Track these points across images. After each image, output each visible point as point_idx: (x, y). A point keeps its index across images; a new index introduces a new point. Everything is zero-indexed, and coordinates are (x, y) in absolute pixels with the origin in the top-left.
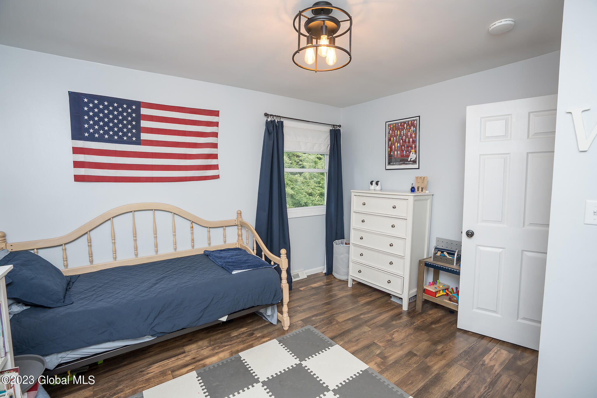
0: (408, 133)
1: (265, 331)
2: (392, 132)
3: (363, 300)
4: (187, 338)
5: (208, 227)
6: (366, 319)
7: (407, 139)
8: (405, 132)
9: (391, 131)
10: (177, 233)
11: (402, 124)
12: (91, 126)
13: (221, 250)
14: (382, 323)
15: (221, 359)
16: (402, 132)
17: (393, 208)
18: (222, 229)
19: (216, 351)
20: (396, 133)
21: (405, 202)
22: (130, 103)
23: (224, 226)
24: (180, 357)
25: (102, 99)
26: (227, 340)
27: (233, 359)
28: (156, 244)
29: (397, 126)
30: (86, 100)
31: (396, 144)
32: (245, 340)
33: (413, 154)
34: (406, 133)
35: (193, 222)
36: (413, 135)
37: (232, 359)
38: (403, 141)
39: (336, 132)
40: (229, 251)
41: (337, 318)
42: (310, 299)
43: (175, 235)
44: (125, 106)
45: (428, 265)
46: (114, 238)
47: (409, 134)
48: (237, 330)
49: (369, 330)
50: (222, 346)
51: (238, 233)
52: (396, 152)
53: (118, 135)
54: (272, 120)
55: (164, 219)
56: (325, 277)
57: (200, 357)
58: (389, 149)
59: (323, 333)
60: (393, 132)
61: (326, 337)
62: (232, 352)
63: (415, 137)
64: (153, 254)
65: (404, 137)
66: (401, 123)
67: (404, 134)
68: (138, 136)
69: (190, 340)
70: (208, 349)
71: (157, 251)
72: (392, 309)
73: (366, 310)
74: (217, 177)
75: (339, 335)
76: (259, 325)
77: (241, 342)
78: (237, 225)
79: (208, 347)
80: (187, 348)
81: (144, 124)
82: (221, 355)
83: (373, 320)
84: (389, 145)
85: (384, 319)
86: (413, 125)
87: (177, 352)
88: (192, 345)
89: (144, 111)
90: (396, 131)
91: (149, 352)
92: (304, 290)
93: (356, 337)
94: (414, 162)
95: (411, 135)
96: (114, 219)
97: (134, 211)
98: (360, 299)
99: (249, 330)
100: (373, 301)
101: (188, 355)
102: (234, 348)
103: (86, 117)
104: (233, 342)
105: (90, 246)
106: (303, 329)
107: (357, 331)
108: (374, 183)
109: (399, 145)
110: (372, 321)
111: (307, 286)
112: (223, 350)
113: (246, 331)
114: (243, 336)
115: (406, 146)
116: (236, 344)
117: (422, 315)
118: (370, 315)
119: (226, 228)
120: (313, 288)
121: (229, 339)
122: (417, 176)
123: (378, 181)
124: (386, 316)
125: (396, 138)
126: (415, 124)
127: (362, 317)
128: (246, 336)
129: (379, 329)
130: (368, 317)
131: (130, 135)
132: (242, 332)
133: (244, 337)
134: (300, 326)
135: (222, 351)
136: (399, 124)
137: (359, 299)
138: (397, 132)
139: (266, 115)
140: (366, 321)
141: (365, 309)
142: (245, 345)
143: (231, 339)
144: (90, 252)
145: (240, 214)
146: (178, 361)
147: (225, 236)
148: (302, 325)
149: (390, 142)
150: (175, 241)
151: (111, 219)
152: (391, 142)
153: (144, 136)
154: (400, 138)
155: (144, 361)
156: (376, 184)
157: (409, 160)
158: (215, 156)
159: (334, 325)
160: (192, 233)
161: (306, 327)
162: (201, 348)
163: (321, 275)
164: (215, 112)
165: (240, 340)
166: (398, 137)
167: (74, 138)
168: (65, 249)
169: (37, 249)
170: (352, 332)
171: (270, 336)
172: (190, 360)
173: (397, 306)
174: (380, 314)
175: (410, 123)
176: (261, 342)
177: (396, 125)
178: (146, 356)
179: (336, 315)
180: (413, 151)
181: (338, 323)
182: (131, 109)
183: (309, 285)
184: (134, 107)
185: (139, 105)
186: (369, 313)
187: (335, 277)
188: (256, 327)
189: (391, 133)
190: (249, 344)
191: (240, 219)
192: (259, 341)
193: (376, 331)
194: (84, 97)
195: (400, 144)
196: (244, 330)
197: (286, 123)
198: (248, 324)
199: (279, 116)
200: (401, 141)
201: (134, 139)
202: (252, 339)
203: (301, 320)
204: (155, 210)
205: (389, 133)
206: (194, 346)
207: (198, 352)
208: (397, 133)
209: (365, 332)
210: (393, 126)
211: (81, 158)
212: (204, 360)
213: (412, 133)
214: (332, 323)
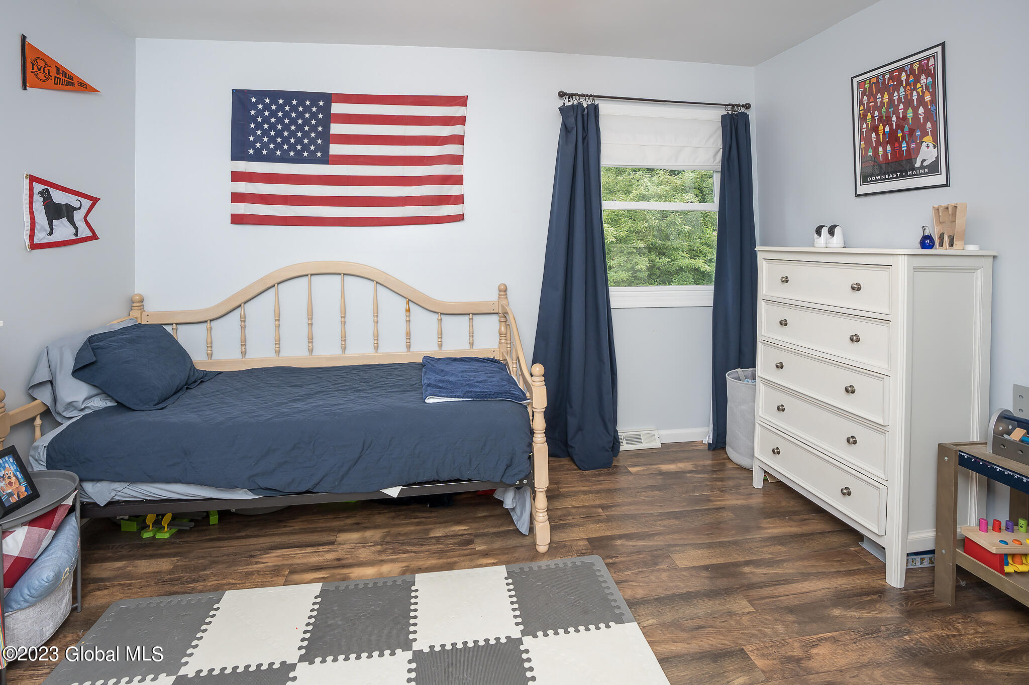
0: (911, 96)
1: (498, 544)
2: (869, 99)
3: (774, 527)
4: (356, 517)
5: (438, 313)
6: (755, 580)
7: (910, 111)
8: (902, 94)
9: (865, 98)
10: (380, 319)
11: (895, 76)
12: (259, 139)
13: (455, 360)
14: (797, 602)
15: (381, 575)
16: (896, 94)
17: (853, 288)
18: (466, 318)
19: (384, 557)
20: (879, 100)
21: (882, 274)
22: (315, 97)
23: (471, 313)
24: (321, 549)
25: (274, 95)
26: (417, 541)
27: (397, 583)
28: (343, 336)
29: (881, 81)
30: (254, 100)
31: (881, 127)
32: (448, 551)
33: (928, 147)
34: (906, 96)
35: (412, 301)
36: (928, 98)
37: (396, 581)
38: (898, 117)
39: (736, 121)
40: (470, 362)
41: (675, 556)
42: (639, 496)
43: (377, 322)
44: (308, 103)
45: (967, 462)
46: (278, 317)
47: (915, 98)
48: (445, 527)
49: (747, 610)
50: (401, 550)
51: (500, 329)
52: (881, 149)
53: (295, 150)
54: (575, 104)
55: (360, 291)
56: (710, 453)
57: (351, 561)
58: (863, 143)
59: (617, 583)
60: (872, 99)
61: (618, 596)
62: (407, 568)
63: (934, 101)
64: (337, 352)
65: (901, 106)
66: (891, 72)
67: (899, 100)
68: (325, 149)
69: (358, 524)
70: (373, 549)
71: (345, 348)
72: (849, 573)
73: (770, 556)
74: (459, 218)
75: (657, 599)
76: (495, 527)
77: (437, 553)
78: (497, 313)
79: (376, 544)
80: (342, 537)
81: (336, 129)
82: (386, 568)
83: (776, 587)
84: (862, 133)
85: (810, 594)
86: (925, 69)
87: (324, 539)
88: (356, 533)
89: (337, 108)
90: (879, 96)
91: (285, 526)
92: (637, 474)
93: (698, 617)
94: (933, 168)
95: (921, 99)
96: (280, 286)
97: (311, 275)
98: (769, 523)
99: (469, 532)
100: (802, 535)
101: (335, 549)
102: (417, 561)
103: (252, 126)
104: (424, 548)
105: (243, 327)
106: (578, 560)
107: (710, 603)
108: (825, 231)
109: (887, 129)
110: (769, 589)
111: (649, 467)
112: (397, 558)
113: (461, 533)
114: (452, 541)
115: (906, 129)
116: (427, 553)
117: (949, 618)
118: (771, 571)
119: (475, 317)
120: (661, 473)
121: (421, 540)
122: (936, 205)
123: (835, 226)
124: (821, 586)
125: (880, 112)
126: (932, 68)
127: (747, 569)
128: (455, 544)
129: (779, 618)
130: (765, 574)
131: (312, 148)
132: (452, 533)
133: (451, 544)
134: (577, 551)
135: (392, 561)
136: (887, 76)
137: (765, 523)
138: (882, 98)
139: (562, 95)
140: (753, 584)
141: (766, 553)
142: (441, 561)
143: (423, 540)
144: (243, 338)
145: (503, 291)
146: (313, 555)
147: (472, 334)
148: (584, 551)
149: (865, 126)
150: (376, 333)
151: (276, 285)
152: (867, 125)
153: (335, 149)
154: (891, 110)
155: (267, 539)
156: (829, 232)
157: (918, 165)
158: (458, 180)
159: (658, 570)
160: (408, 322)
161: (588, 559)
162: (363, 543)
163: (698, 448)
164: (460, 99)
165: (440, 548)
166: (884, 110)
167: (234, 157)
168: (211, 329)
169: (176, 324)
170: (695, 601)
171: (500, 557)
172: (331, 560)
173: (872, 568)
174: (806, 576)
175: (916, 66)
176: (473, 564)
177: (878, 80)
178: (276, 532)
179: (678, 548)
180: (928, 139)
181: (674, 568)
182: (317, 106)
183: (655, 464)
184: (321, 103)
185: (329, 98)
186: (772, 566)
187: (729, 458)
188: (486, 530)
189: (865, 102)
190: (449, 560)
191: (504, 302)
192: (471, 560)
193: (766, 619)
194: (252, 96)
195: (891, 126)
196: (459, 530)
197: (605, 108)
198: (475, 520)
199: (591, 96)
200: (894, 118)
201: (319, 154)
202: (462, 552)
203: (588, 539)
204: (344, 274)
205: (861, 103)
206: (355, 536)
207: (353, 550)
208: (882, 100)
209: (730, 614)
210: (871, 84)
211: (243, 187)
212: (353, 567)
213: (923, 93)
214: (656, 564)
